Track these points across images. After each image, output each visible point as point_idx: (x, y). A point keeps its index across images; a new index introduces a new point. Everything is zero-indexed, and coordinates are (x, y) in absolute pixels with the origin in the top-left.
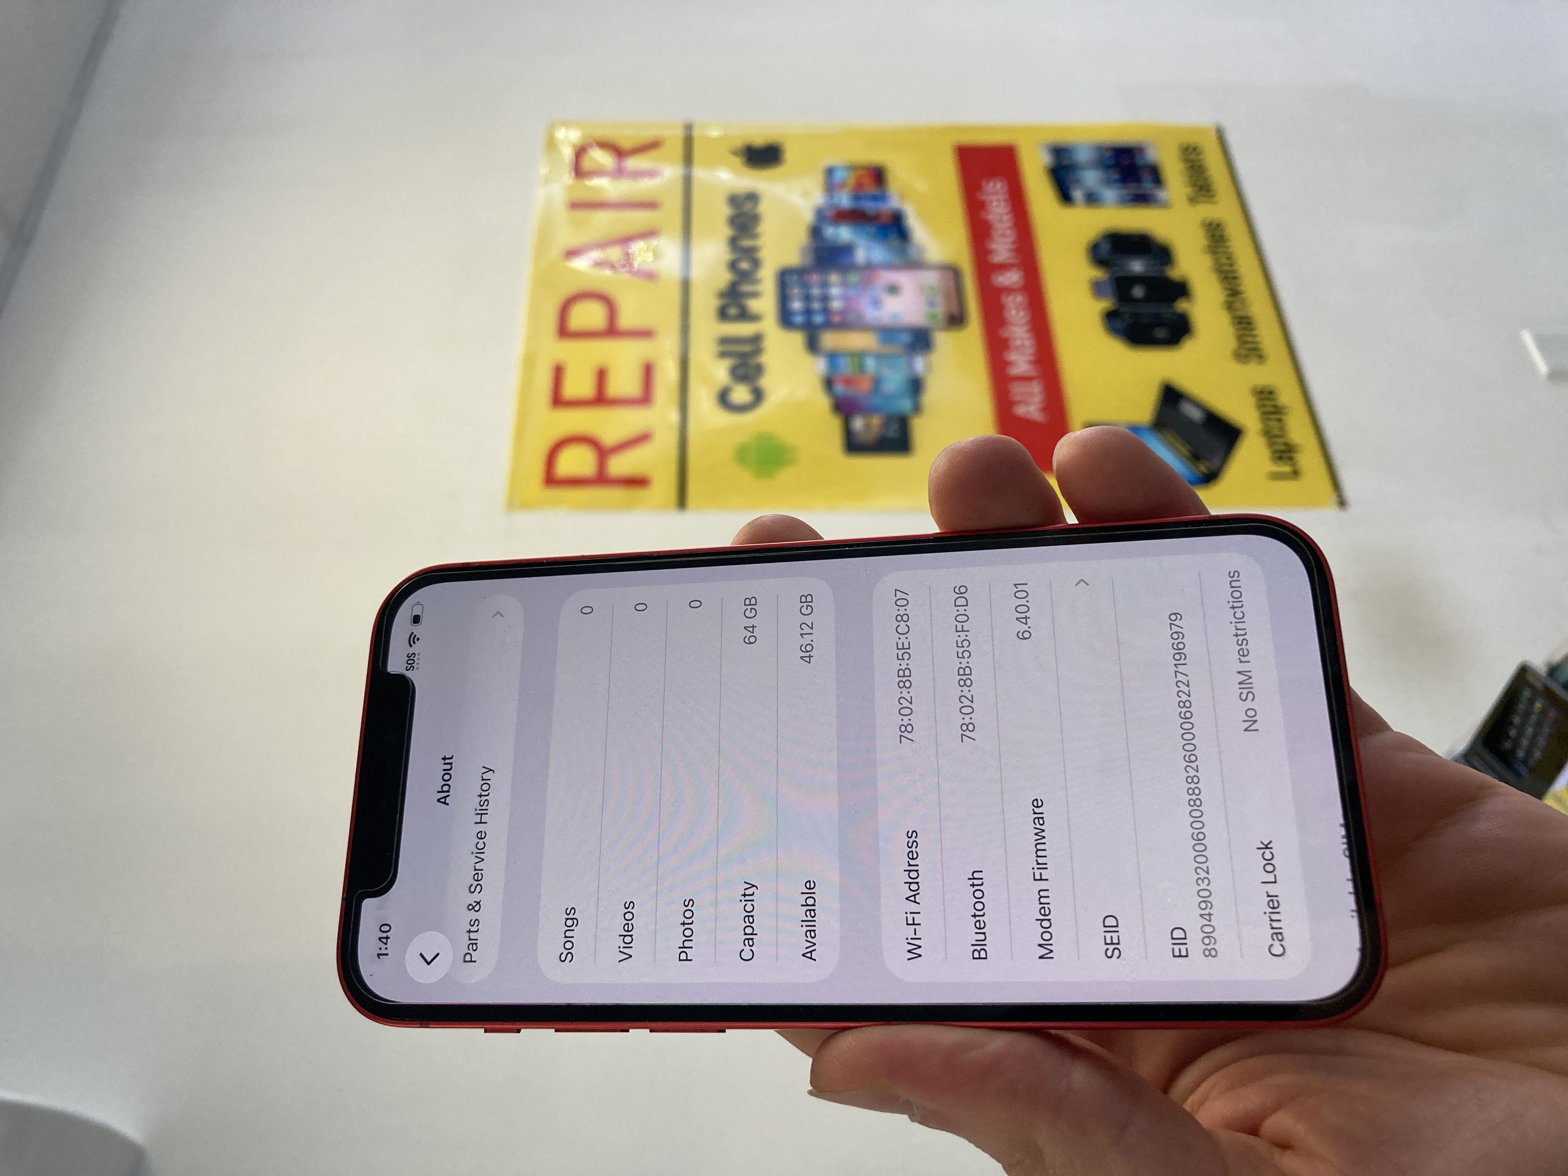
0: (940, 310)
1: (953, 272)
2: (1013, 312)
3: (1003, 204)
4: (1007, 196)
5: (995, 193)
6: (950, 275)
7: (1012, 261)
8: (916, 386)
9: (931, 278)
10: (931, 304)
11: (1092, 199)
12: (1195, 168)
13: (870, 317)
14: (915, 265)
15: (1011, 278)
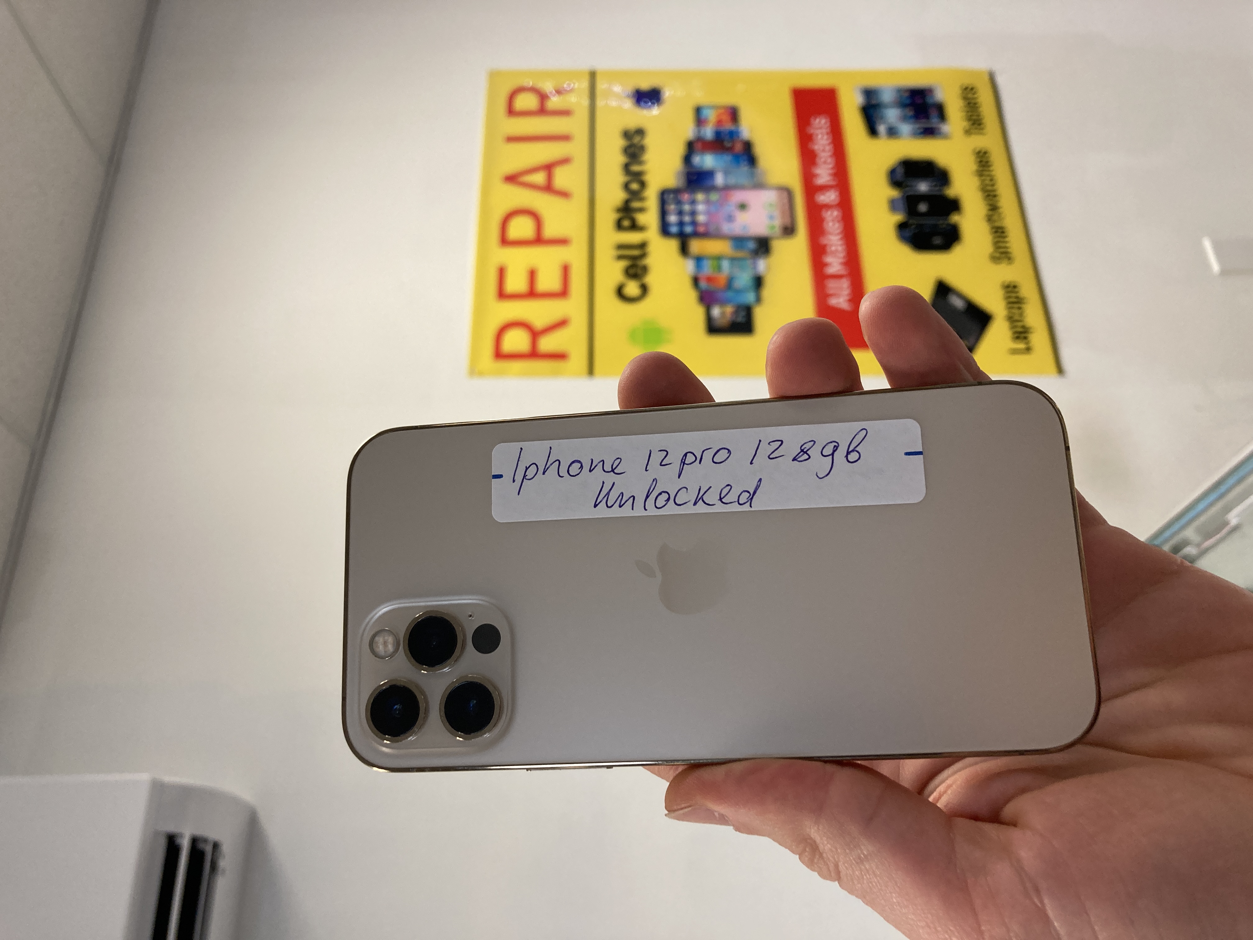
0: (778, 223)
1: (788, 192)
2: (831, 224)
3: (825, 137)
4: (828, 130)
5: (821, 128)
6: (785, 194)
7: (832, 183)
8: (758, 282)
9: (769, 197)
10: (771, 217)
11: (892, 132)
12: (971, 105)
13: (726, 228)
14: (759, 186)
15: (830, 197)
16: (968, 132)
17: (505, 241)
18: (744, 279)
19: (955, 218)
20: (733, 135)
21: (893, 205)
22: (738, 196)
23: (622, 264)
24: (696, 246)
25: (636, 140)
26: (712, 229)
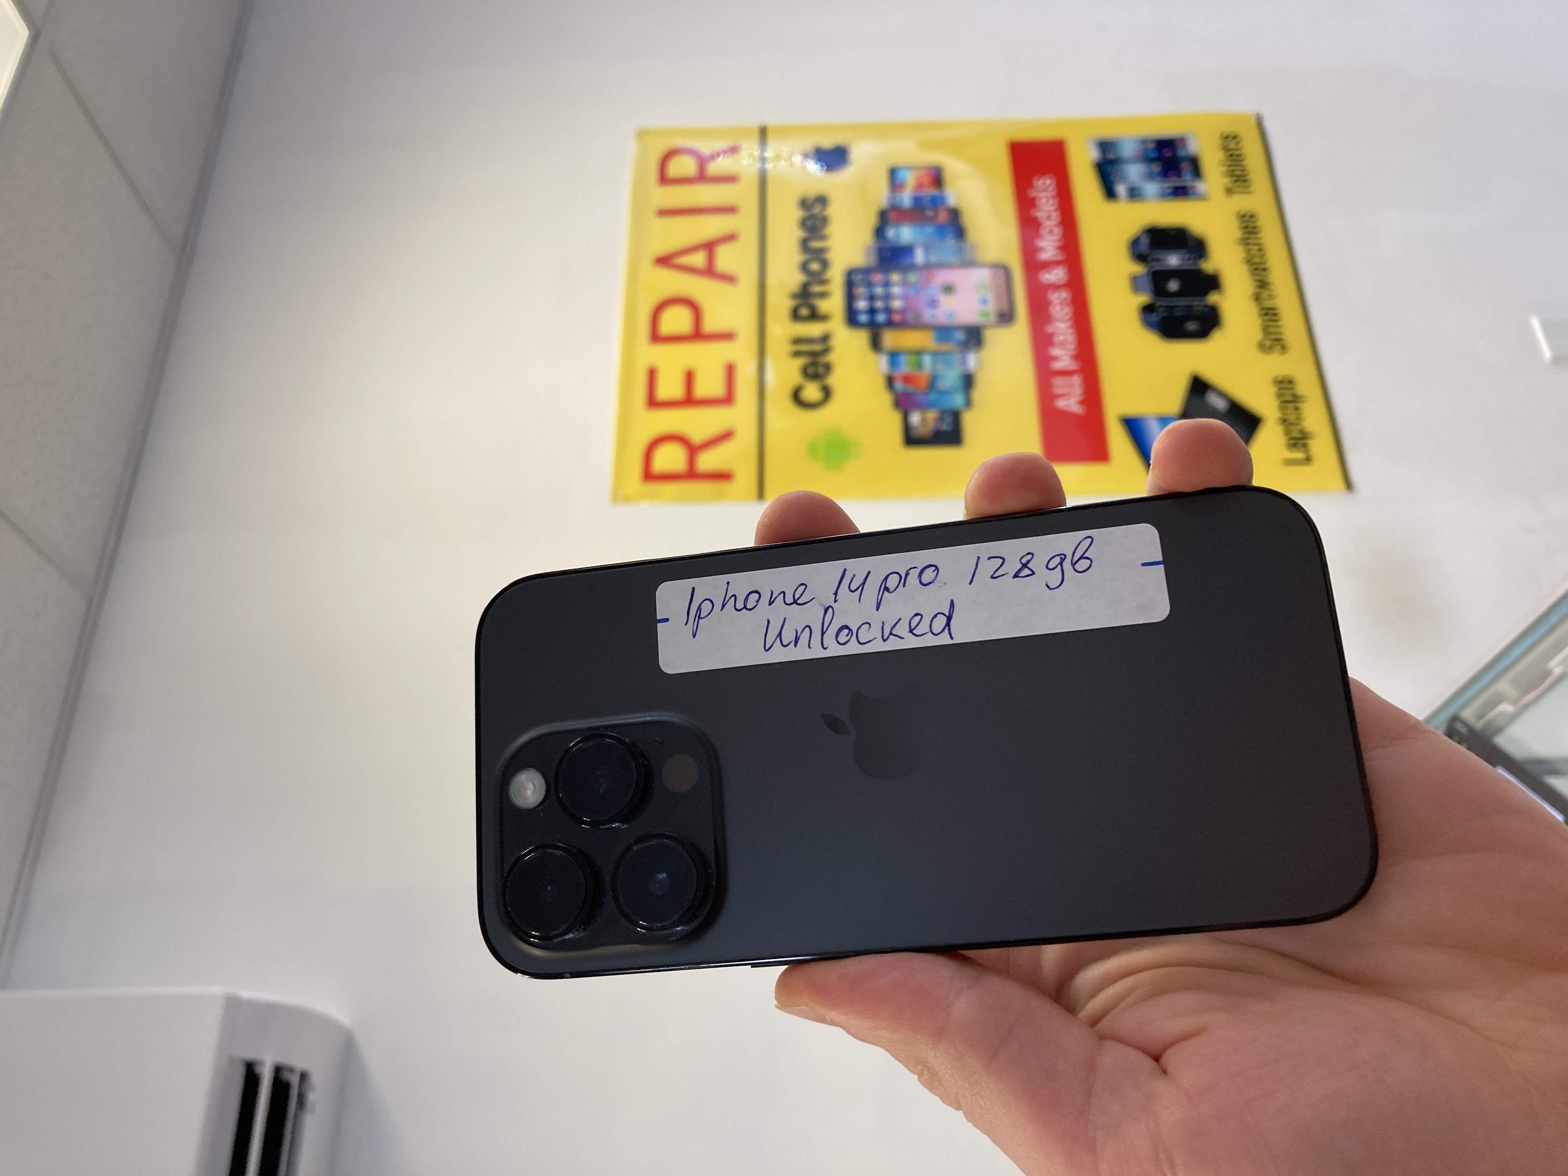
0: (991, 308)
1: (1004, 270)
2: (1058, 308)
3: (1051, 202)
4: (1054, 193)
5: (1045, 190)
6: (1001, 273)
7: (1059, 258)
8: (968, 381)
9: (981, 276)
10: (984, 302)
11: (1134, 194)
12: (1233, 158)
13: (928, 315)
14: (969, 263)
15: (1057, 275)
16: (1229, 191)
17: (656, 337)
18: (950, 378)
19: (1213, 298)
20: (937, 202)
21: (1136, 283)
22: (942, 277)
23: (800, 362)
24: (890, 338)
25: (817, 210)
26: (910, 318)
